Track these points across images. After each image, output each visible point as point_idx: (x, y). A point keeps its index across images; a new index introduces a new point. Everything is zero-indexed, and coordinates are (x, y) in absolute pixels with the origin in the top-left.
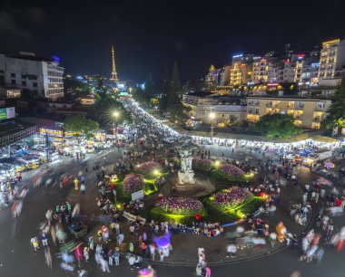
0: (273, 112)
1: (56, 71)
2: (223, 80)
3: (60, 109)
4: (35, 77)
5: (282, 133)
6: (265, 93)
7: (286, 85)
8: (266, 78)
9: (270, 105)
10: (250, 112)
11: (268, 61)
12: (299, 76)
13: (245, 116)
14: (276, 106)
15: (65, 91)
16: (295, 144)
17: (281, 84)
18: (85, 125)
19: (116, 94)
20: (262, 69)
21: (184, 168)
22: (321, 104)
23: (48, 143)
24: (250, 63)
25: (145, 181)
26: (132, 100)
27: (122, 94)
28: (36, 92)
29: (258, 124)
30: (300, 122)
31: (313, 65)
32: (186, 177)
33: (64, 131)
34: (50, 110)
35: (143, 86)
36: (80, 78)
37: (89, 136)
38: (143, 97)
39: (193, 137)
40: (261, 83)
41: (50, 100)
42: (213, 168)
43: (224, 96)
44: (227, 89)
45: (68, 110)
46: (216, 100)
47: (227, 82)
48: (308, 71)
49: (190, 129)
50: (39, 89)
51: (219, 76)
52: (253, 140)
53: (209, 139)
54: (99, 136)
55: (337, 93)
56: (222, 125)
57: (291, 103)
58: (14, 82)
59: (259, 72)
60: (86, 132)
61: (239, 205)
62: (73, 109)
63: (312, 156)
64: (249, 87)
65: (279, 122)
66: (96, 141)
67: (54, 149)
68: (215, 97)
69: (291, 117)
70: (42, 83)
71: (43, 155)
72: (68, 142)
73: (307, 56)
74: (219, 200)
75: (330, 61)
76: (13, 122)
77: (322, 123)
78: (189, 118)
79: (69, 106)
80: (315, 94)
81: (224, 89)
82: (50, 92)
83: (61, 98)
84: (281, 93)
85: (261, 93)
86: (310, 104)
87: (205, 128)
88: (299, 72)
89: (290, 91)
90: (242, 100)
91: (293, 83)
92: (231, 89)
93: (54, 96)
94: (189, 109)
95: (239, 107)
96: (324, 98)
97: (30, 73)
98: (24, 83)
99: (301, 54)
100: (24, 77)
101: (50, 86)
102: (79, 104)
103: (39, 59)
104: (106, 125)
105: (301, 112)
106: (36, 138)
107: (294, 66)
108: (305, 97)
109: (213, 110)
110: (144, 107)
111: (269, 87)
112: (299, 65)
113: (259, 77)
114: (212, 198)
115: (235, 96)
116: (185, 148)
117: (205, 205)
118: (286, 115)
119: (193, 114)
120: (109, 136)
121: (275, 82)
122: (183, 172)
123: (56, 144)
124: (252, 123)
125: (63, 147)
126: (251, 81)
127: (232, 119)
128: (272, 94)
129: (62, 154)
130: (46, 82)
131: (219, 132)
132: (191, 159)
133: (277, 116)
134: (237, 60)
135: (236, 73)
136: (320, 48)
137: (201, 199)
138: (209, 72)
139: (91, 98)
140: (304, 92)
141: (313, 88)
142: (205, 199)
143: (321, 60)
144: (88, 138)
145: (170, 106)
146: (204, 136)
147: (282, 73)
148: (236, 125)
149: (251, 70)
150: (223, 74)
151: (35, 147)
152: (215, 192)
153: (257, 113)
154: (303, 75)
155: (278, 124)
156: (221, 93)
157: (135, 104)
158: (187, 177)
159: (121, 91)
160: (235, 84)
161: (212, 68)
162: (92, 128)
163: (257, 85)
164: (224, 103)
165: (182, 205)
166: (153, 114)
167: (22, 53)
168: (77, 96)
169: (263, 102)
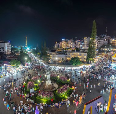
0: (74, 57)
1: (9, 45)
3: (10, 57)
4: (3, 48)
5: (77, 64)
6: (71, 51)
7: (77, 48)
8: (71, 46)
9: (73, 55)
10: (68, 57)
11: (72, 41)
13: (66, 58)
14: (75, 55)
15: (11, 51)
16: (81, 67)
17: (75, 48)
18: (16, 62)
19: (27, 52)
20: (70, 44)
21: (48, 79)
22: (85, 54)
23: (6, 69)
24: (67, 42)
25: (35, 84)
26: (32, 53)
27: (29, 51)
29: (70, 61)
30: (81, 60)
31: (82, 43)
32: (48, 83)
33: (10, 65)
34: (7, 58)
35: (35, 49)
36: (16, 47)
38: (35, 52)
39: (51, 66)
40: (70, 48)
41: (7, 55)
42: (57, 78)
43: (60, 51)
44: (61, 49)
45: (12, 57)
47: (61, 47)
49: (50, 64)
50: (4, 51)
51: (59, 45)
52: (69, 66)
53: (56, 67)
54: (20, 66)
55: (88, 51)
56: (60, 62)
57: (78, 54)
59: (69, 44)
60: (16, 65)
61: (66, 93)
62: (13, 57)
63: (85, 70)
64: (67, 49)
65: (76, 60)
66: (19, 68)
67: (7, 71)
68: (57, 52)
69: (79, 58)
71: (4, 73)
72: (11, 69)
73: (81, 41)
74: (59, 91)
75: (86, 43)
77: (86, 60)
78: (50, 60)
79: (12, 56)
80: (84, 51)
82: (7, 52)
83: (10, 54)
84: (75, 51)
85: (70, 51)
86: (83, 54)
87: (55, 63)
88: (79, 45)
89: (78, 50)
90: (65, 53)
91: (78, 48)
92: (62, 49)
93: (8, 53)
94: (49, 56)
95: (65, 55)
96: (86, 52)
99: (79, 40)
101: (7, 50)
102: (15, 55)
103: (4, 42)
104: (23, 63)
105: (81, 56)
106: (3, 67)
107: (78, 43)
109: (57, 57)
110: (35, 56)
111: (72, 49)
112: (79, 43)
113: (70, 46)
114: (57, 91)
115: (63, 52)
116: (48, 71)
117: (55, 94)
118: (77, 58)
119: (51, 58)
120: (24, 67)
121: (74, 47)
122: (47, 80)
123: (8, 69)
124: (69, 61)
125: (10, 70)
126: (67, 47)
127: (63, 59)
128: (73, 51)
129: (9, 73)
130: (6, 49)
131: (59, 64)
132: (50, 75)
133: (75, 58)
134: (63, 40)
135: (63, 44)
136: (83, 39)
137: (53, 92)
138: (55, 44)
139: (19, 53)
140: (81, 51)
141: (83, 49)
142: (55, 92)
143: (84, 42)
144: (17, 67)
145: (44, 55)
146: (54, 66)
147: (75, 45)
148: (64, 61)
149: (67, 44)
150: (60, 45)
151: (3, 70)
152: (58, 88)
153: (70, 57)
154: (81, 46)
155: (75, 61)
156: (59, 51)
157: (33, 55)
160: (63, 48)
161: (56, 43)
162: (18, 64)
163: (69, 48)
164: (60, 54)
166: (38, 58)
168: (14, 53)
169: (71, 53)
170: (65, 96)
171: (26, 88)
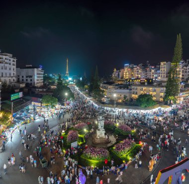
0: (144, 93)
1: (40, 72)
2: (120, 76)
3: (41, 92)
4: (31, 77)
5: (148, 104)
6: (140, 84)
7: (148, 80)
8: (139, 76)
9: (142, 90)
10: (133, 93)
11: (140, 68)
12: (153, 76)
13: (131, 96)
14: (144, 90)
15: (44, 82)
16: (154, 110)
17: (146, 79)
18: (51, 100)
19: (68, 83)
21: (100, 127)
22: (162, 89)
23: (34, 109)
24: (132, 68)
25: (79, 135)
26: (75, 86)
27: (70, 83)
28: (31, 84)
29: (138, 100)
30: (155, 98)
31: (158, 71)
33: (41, 103)
34: (36, 92)
35: (81, 79)
36: (51, 75)
37: (53, 106)
38: (81, 84)
39: (105, 108)
40: (138, 78)
41: (37, 88)
42: (115, 127)
43: (121, 84)
45: (45, 92)
46: (117, 87)
47: (122, 77)
48: (156, 74)
49: (103, 103)
50: (33, 82)
51: (119, 74)
52: (135, 109)
53: (113, 109)
54: (58, 106)
55: (167, 84)
56: (120, 101)
57: (151, 89)
58: (23, 80)
59: (137, 73)
60: (51, 104)
61: (129, 151)
62: (47, 91)
63: (161, 116)
64: (132, 80)
65: (146, 98)
66: (56, 109)
67: (37, 113)
68: (116, 85)
69: (151, 96)
70: (34, 79)
71: (32, 115)
72: (43, 110)
73: (155, 67)
74: (118, 149)
75: (164, 70)
76: (21, 99)
77: (163, 98)
78: (103, 97)
79: (45, 90)
80: (160, 84)
81: (121, 81)
82: (37, 83)
83: (42, 86)
84: (146, 84)
85: (137, 84)
86: (158, 89)
87: (112, 103)
88: (153, 74)
89: (150, 83)
90: (129, 87)
91: (151, 79)
92: (124, 81)
93: (39, 85)
94: (103, 91)
95: (128, 91)
96: (163, 87)
97: (30, 75)
98: (27, 80)
99: (153, 66)
100: (27, 77)
101: (37, 80)
102: (49, 89)
103: (33, 67)
104: (61, 100)
105: (155, 93)
106: (30, 107)
107: (151, 71)
108: (156, 86)
109: (116, 92)
110: (81, 90)
111: (141, 80)
112: (153, 71)
113: (137, 75)
114: (114, 148)
115: (126, 85)
116: (100, 114)
117: (111, 153)
118: (149, 95)
119: (106, 95)
120: (63, 107)
121: (144, 78)
122: (99, 130)
123: (38, 110)
124: (135, 99)
125: (41, 112)
126: (133, 77)
127: (125, 97)
128: (142, 84)
129: (40, 116)
130: (36, 78)
131: (119, 105)
132: (103, 121)
133: (145, 95)
134: (126, 66)
135: (126, 73)
136: (160, 64)
137: (108, 148)
138: (113, 72)
139: (55, 85)
140: (155, 84)
141: (159, 82)
142: (111, 149)
143: (161, 69)
144: (52, 108)
145: (94, 90)
146: (111, 107)
147: (146, 74)
148: (127, 101)
149: (133, 72)
151: (30, 111)
152: (116, 143)
153: (136, 94)
154: (155, 76)
155: (146, 100)
156: (120, 83)
157: (77, 88)
158: (101, 134)
159: (70, 81)
160: (126, 78)
161: (115, 70)
162: (55, 102)
163: (136, 79)
164: (121, 88)
165: (98, 153)
166: (85, 94)
167: (27, 66)
168: (48, 85)
169: (139, 88)
170: (127, 155)
171: (65, 141)
